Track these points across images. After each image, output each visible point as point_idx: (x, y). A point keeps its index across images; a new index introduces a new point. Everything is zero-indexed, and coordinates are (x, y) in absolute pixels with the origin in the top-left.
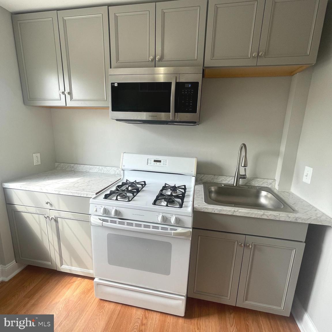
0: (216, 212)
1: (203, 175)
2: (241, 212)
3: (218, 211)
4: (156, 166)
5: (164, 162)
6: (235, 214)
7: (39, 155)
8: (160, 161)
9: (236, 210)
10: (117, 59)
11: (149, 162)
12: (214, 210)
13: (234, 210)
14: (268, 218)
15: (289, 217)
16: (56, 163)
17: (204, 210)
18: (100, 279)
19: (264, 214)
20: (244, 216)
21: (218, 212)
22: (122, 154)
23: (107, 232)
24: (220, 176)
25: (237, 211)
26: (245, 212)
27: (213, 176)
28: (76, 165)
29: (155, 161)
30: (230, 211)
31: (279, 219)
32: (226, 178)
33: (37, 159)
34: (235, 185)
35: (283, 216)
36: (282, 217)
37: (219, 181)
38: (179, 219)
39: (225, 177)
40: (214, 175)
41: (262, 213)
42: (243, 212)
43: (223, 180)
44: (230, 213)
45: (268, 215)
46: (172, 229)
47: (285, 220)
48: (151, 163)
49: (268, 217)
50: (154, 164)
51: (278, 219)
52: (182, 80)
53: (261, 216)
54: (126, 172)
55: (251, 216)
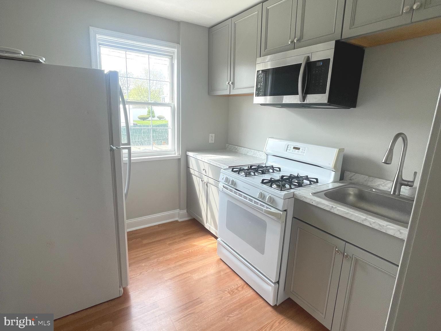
0: (314, 204)
1: (354, 173)
2: (339, 209)
3: (316, 203)
4: (293, 153)
5: (303, 150)
6: (332, 211)
7: (213, 135)
8: (299, 149)
9: (334, 207)
10: (266, 48)
11: (289, 148)
12: (312, 201)
13: (332, 206)
14: (371, 226)
15: (401, 233)
16: (227, 144)
17: (302, 199)
18: (222, 240)
19: (366, 219)
20: (343, 215)
21: (315, 205)
22: (268, 138)
23: (227, 199)
24: (377, 179)
25: (336, 208)
26: (345, 212)
27: (367, 177)
28: (239, 147)
29: (295, 148)
30: (327, 206)
31: (386, 231)
32: (386, 183)
33: (212, 138)
34: (392, 193)
35: (391, 229)
36: (389, 229)
37: (375, 185)
38: (273, 199)
39: (384, 181)
40: (370, 176)
41: (364, 217)
42: (342, 211)
43: (382, 184)
44: (327, 209)
45: (371, 223)
46: (267, 208)
47: (394, 234)
48: (290, 150)
49: (371, 224)
50: (293, 151)
51: (384, 231)
52: (314, 59)
53: (363, 221)
54: (269, 156)
55: (350, 218)
